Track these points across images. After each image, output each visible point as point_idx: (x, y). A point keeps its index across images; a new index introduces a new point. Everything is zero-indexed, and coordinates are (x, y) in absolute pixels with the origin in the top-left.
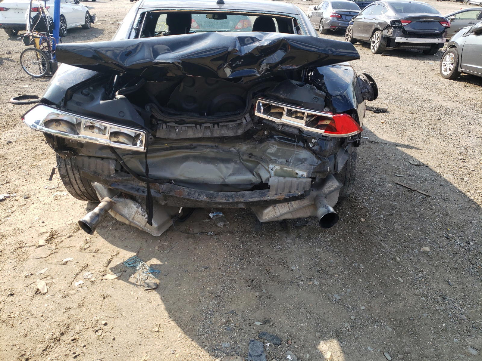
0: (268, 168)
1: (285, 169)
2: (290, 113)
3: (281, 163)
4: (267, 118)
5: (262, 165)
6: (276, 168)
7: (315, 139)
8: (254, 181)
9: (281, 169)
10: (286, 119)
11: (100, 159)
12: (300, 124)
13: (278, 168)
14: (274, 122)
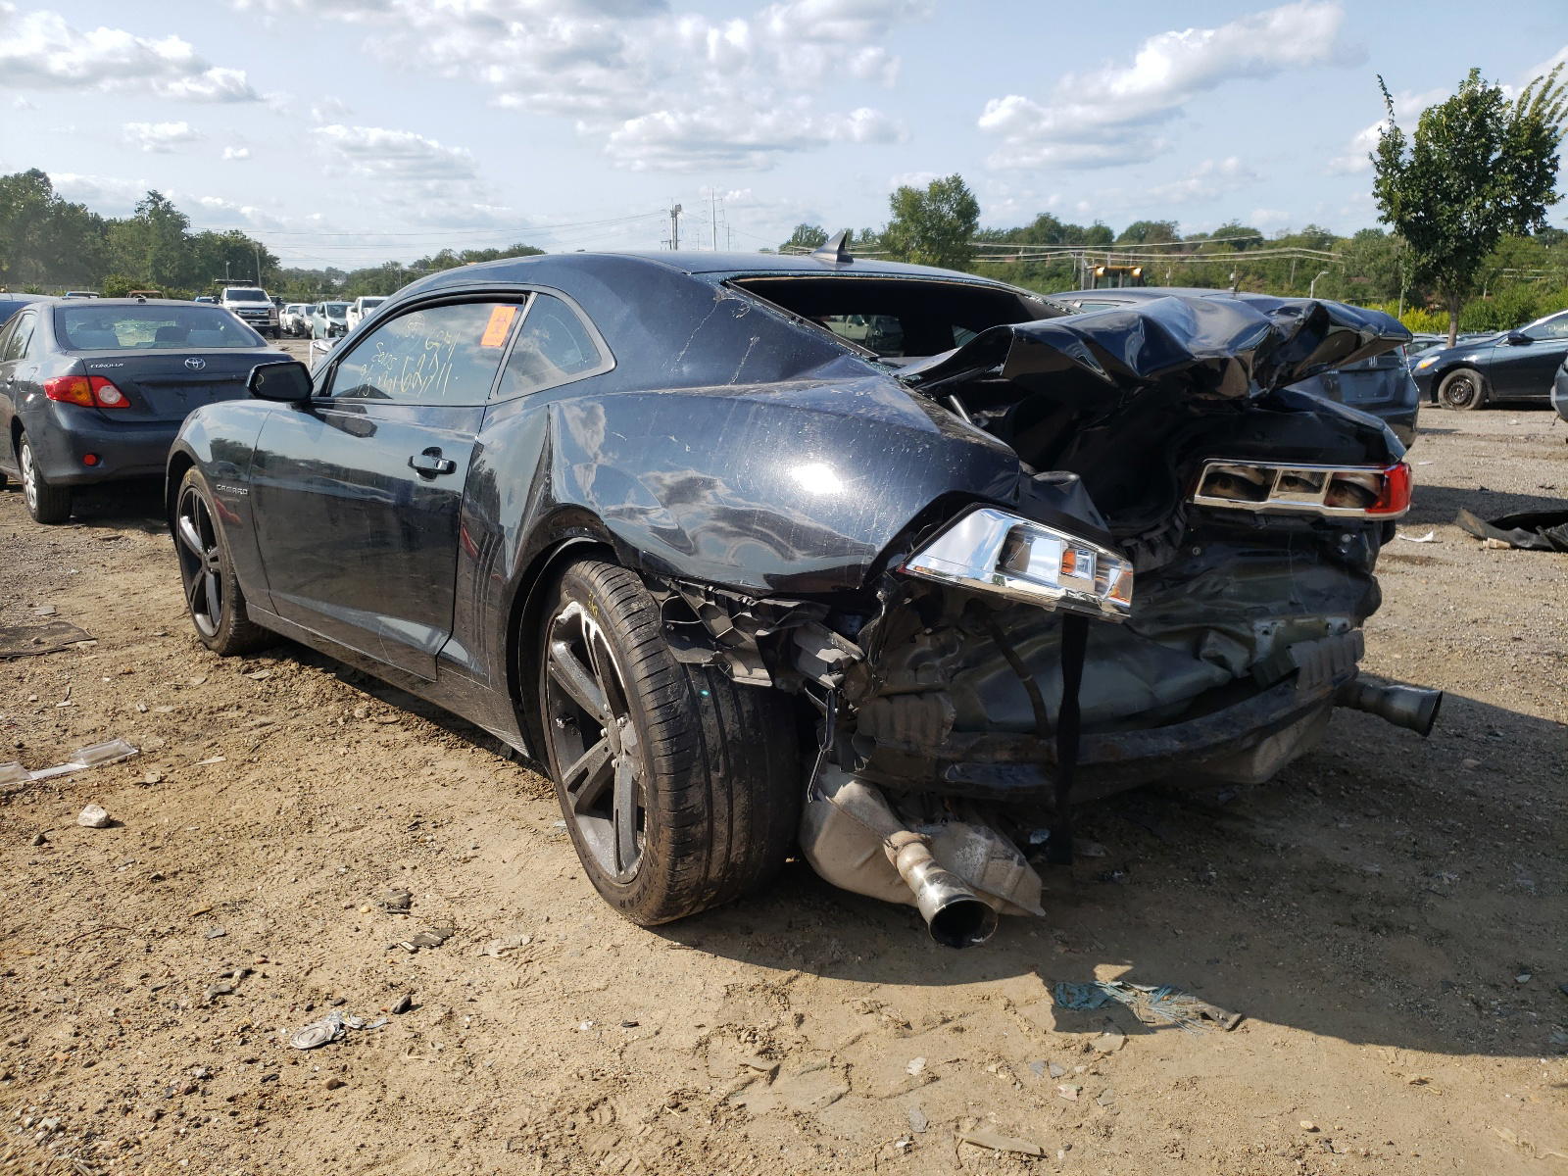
0: (1252, 631)
1: (1299, 621)
2: (1290, 481)
3: (1282, 613)
4: (1231, 506)
5: (1226, 633)
6: (1276, 626)
7: (1349, 531)
8: (1217, 680)
9: (1290, 623)
10: (1280, 500)
11: (914, 696)
12: (1313, 502)
13: (1281, 624)
14: (1250, 513)
